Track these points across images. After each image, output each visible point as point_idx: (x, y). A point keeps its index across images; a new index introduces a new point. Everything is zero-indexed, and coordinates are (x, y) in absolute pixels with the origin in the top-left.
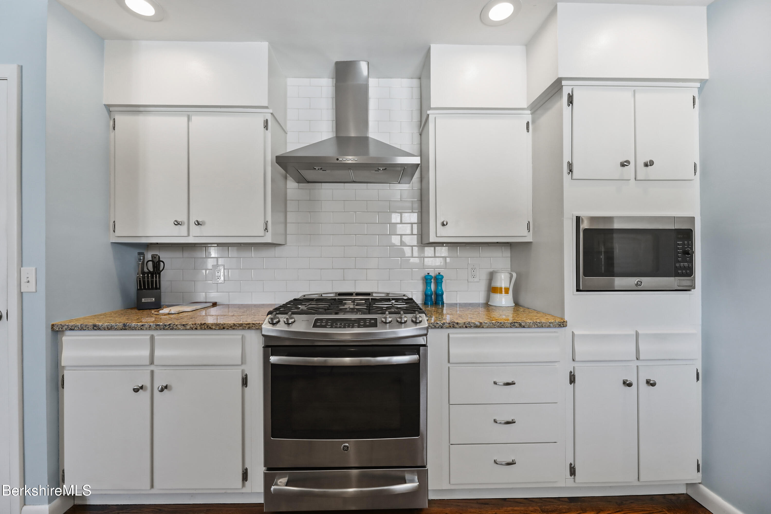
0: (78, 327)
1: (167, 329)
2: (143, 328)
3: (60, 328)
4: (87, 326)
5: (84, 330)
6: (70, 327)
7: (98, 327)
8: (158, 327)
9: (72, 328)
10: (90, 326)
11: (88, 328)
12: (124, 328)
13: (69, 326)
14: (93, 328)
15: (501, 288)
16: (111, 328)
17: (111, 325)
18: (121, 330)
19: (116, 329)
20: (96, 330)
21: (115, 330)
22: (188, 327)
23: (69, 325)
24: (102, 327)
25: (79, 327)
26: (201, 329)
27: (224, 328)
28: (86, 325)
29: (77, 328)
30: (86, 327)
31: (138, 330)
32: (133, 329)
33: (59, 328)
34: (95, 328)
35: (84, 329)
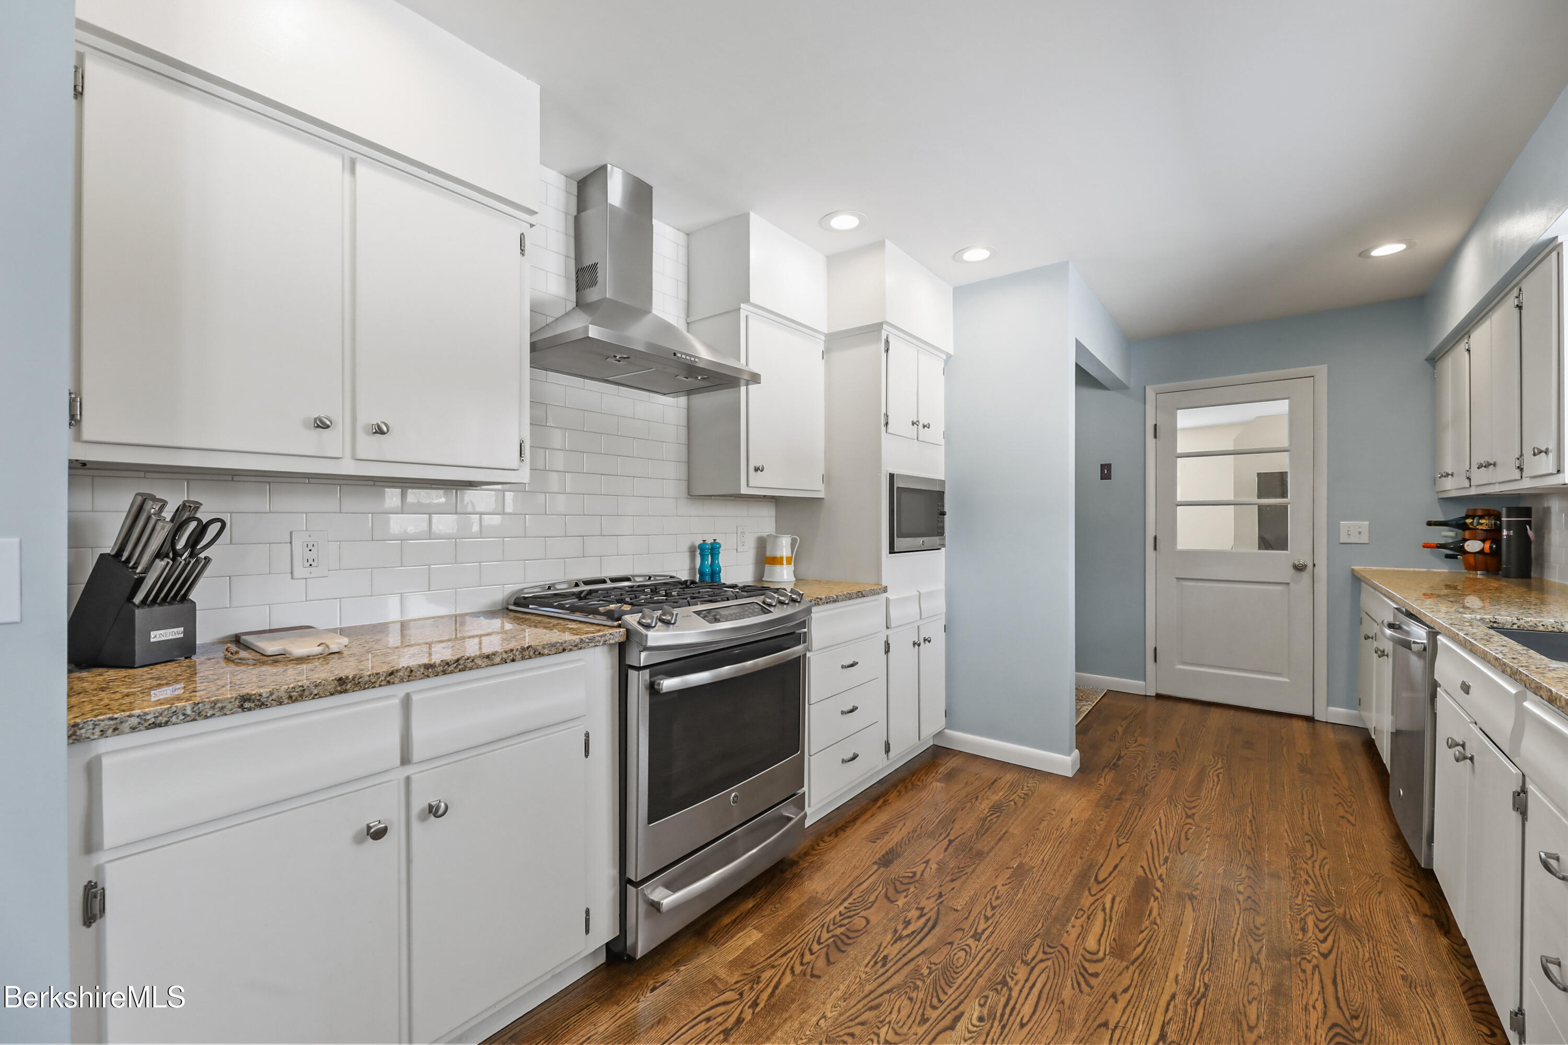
0: (184, 714)
1: (451, 672)
2: (391, 681)
3: (109, 728)
4: (219, 705)
5: (206, 717)
6: (153, 720)
7: (259, 700)
8: (430, 670)
9: (158, 722)
10: (231, 702)
11: (222, 708)
12: (339, 688)
13: (148, 717)
14: (241, 706)
15: (782, 558)
16: (301, 696)
17: (301, 688)
18: (332, 694)
19: (316, 695)
20: (250, 709)
21: (313, 698)
22: (498, 660)
23: (146, 714)
24: (271, 698)
25: (189, 712)
26: (523, 658)
27: (564, 650)
28: (215, 703)
29: (181, 717)
30: (213, 708)
31: (380, 686)
32: (367, 686)
33: (102, 731)
34: (247, 705)
35: (209, 715)
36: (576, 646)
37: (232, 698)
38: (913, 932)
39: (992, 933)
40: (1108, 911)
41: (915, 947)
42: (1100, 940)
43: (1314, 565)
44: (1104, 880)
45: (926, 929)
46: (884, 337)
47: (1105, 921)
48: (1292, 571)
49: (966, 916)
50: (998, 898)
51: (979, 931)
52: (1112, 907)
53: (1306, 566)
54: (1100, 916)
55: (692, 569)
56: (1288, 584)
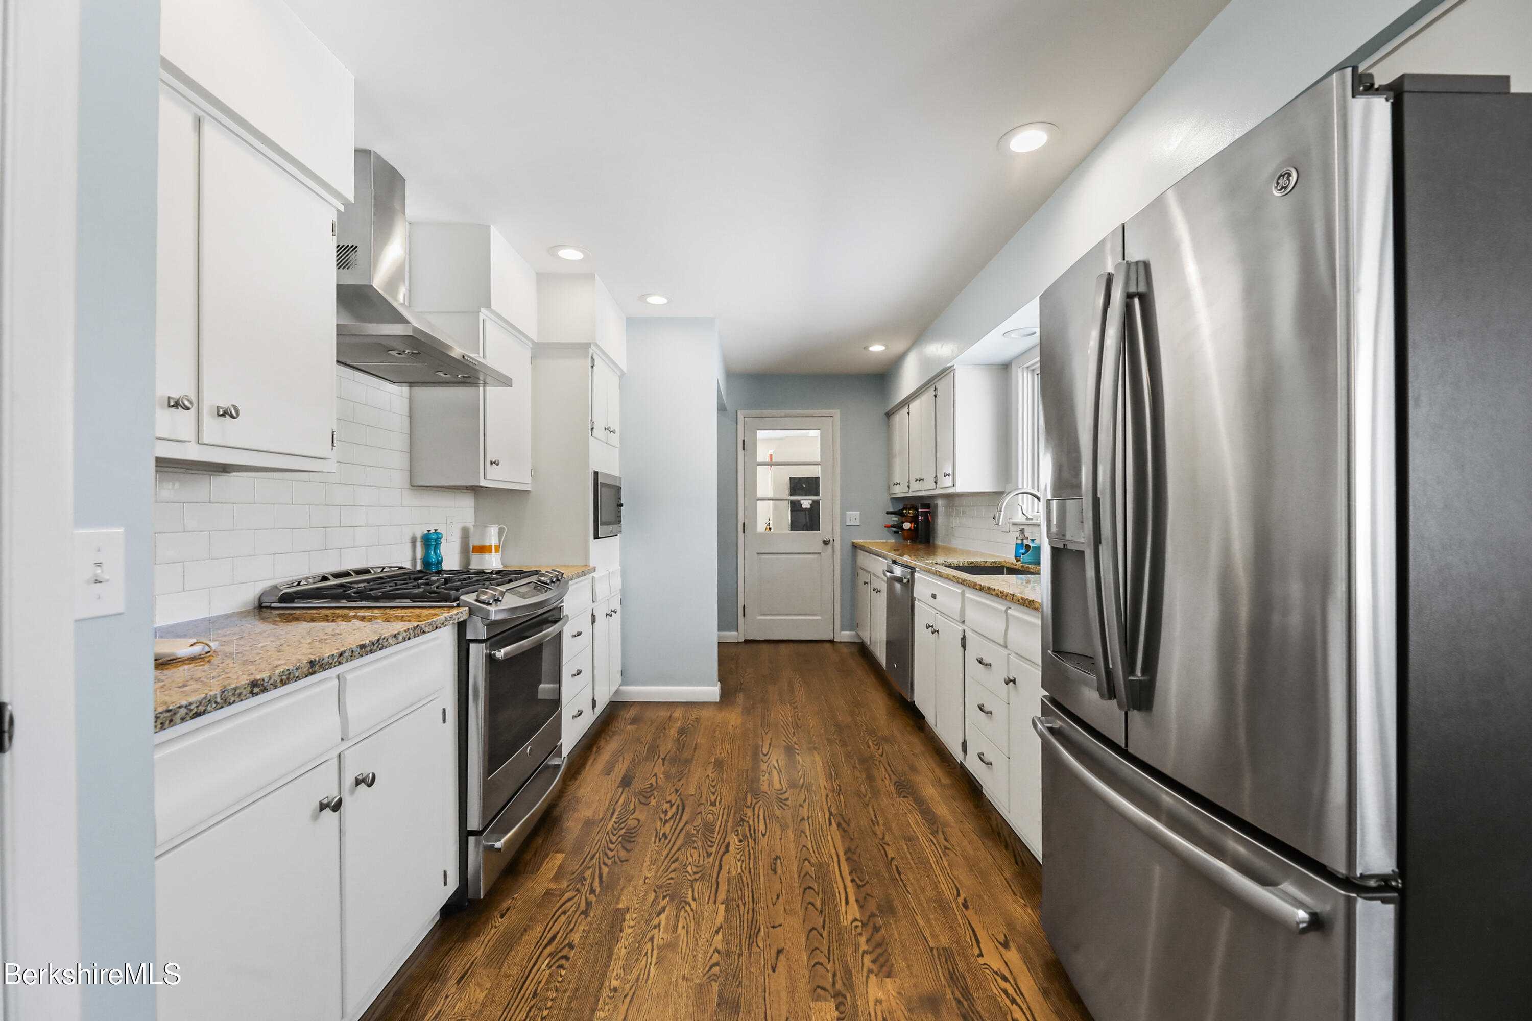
0: (216, 702)
1: (376, 651)
2: (341, 661)
3: (167, 720)
4: (238, 692)
5: (230, 704)
6: (195, 710)
7: (262, 685)
8: (363, 650)
9: (199, 711)
10: (245, 688)
11: (240, 694)
12: (311, 670)
13: (192, 707)
14: (252, 692)
15: (490, 546)
16: (288, 679)
17: (288, 672)
18: (306, 676)
19: (297, 678)
20: (257, 694)
21: (296, 681)
22: (400, 638)
23: (191, 704)
24: (270, 682)
25: (219, 700)
26: (415, 637)
27: (437, 628)
28: (235, 689)
29: (214, 705)
30: (234, 694)
31: (335, 666)
32: (327, 667)
33: (162, 724)
34: (256, 690)
35: (231, 702)
36: (443, 624)
37: (245, 684)
38: (673, 816)
39: (721, 799)
40: (777, 767)
41: (679, 823)
42: (780, 783)
43: (834, 540)
44: (768, 753)
45: (680, 812)
46: (590, 355)
47: (778, 773)
48: (823, 545)
49: (700, 796)
50: (713, 781)
51: (713, 801)
52: (779, 765)
53: (829, 541)
54: (775, 773)
55: (414, 560)
56: (820, 553)
